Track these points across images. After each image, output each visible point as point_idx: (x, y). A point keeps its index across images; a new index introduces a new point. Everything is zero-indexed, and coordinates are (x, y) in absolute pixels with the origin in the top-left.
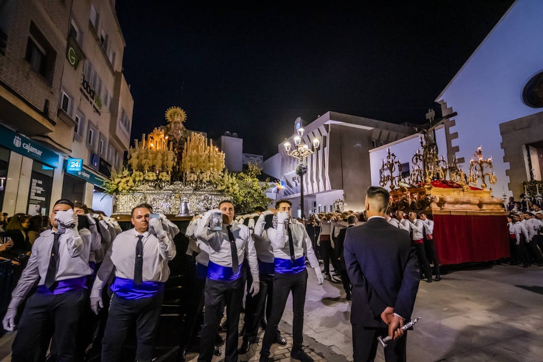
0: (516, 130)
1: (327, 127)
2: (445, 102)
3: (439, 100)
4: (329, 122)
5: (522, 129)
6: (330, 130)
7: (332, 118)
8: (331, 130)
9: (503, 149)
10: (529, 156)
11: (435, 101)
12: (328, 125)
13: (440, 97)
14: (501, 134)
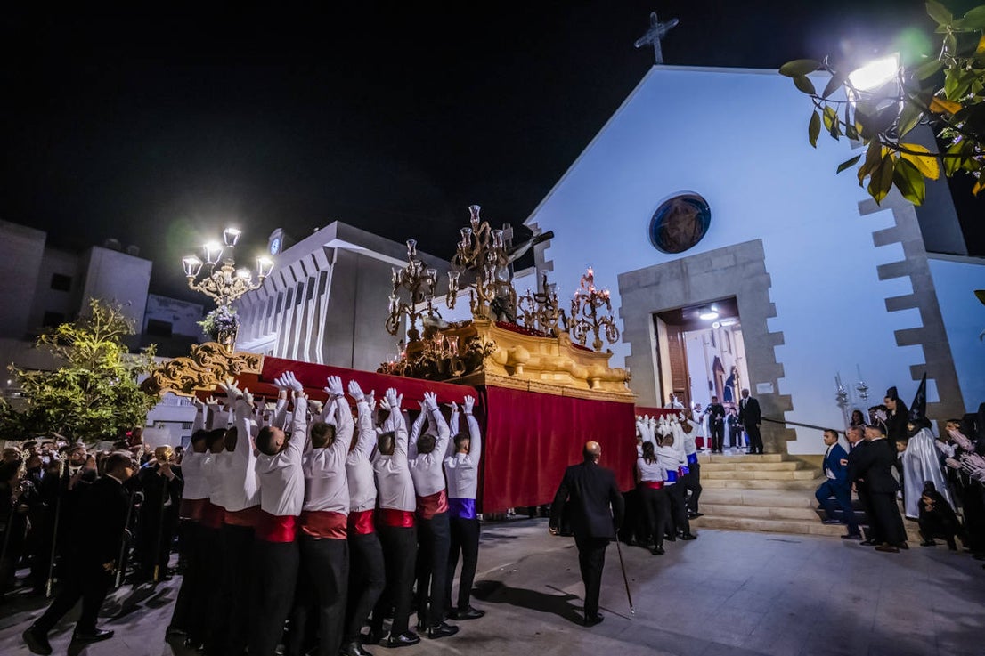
0: (639, 287)
1: (329, 252)
2: (539, 227)
3: (529, 224)
4: (336, 244)
5: (646, 286)
6: (335, 260)
7: (340, 235)
8: (337, 260)
9: (622, 320)
10: (656, 333)
11: (524, 224)
12: (333, 249)
13: (531, 219)
14: (620, 293)
